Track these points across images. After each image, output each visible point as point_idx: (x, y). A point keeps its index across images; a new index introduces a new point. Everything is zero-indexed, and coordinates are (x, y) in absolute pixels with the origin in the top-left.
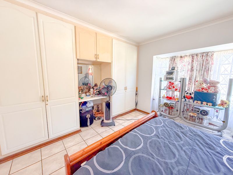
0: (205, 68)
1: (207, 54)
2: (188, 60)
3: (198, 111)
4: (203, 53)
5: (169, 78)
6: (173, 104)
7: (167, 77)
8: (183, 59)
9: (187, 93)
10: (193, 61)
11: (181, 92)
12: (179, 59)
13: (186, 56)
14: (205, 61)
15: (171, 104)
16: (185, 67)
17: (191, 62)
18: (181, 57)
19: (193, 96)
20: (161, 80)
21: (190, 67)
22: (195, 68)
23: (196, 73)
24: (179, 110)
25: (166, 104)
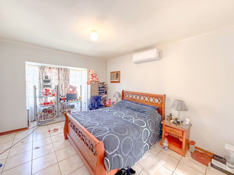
0: (67, 79)
1: (67, 70)
2: (55, 71)
3: (69, 107)
4: (65, 69)
5: (46, 86)
6: (51, 108)
7: (45, 85)
8: (51, 70)
9: (62, 96)
10: (59, 73)
11: (57, 97)
12: (48, 69)
13: (54, 68)
14: (66, 74)
15: (50, 109)
16: (53, 76)
17: (57, 73)
18: (50, 68)
19: (65, 97)
20: (36, 87)
21: (57, 77)
22: (61, 78)
23: (62, 82)
24: (57, 111)
25: (44, 111)
